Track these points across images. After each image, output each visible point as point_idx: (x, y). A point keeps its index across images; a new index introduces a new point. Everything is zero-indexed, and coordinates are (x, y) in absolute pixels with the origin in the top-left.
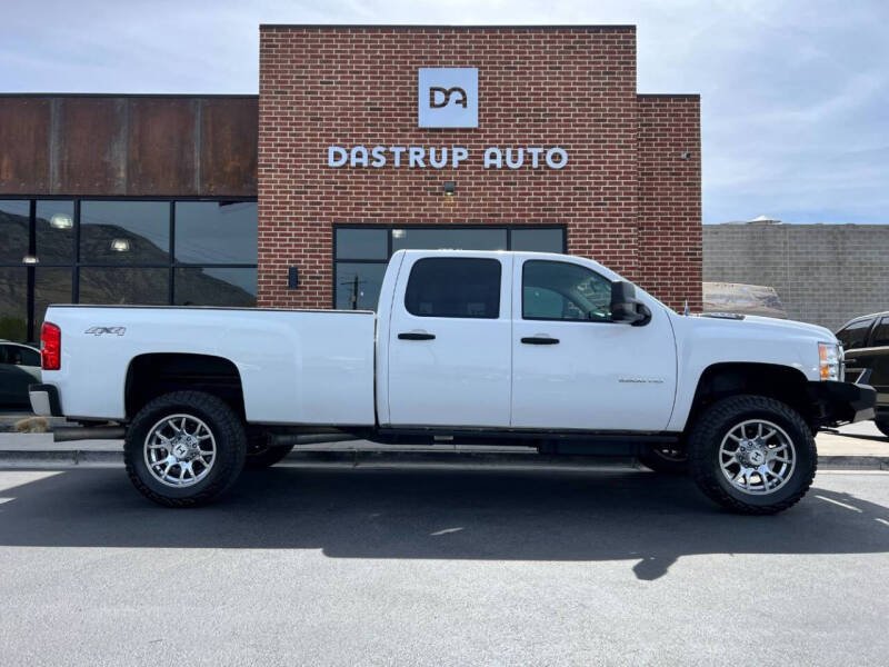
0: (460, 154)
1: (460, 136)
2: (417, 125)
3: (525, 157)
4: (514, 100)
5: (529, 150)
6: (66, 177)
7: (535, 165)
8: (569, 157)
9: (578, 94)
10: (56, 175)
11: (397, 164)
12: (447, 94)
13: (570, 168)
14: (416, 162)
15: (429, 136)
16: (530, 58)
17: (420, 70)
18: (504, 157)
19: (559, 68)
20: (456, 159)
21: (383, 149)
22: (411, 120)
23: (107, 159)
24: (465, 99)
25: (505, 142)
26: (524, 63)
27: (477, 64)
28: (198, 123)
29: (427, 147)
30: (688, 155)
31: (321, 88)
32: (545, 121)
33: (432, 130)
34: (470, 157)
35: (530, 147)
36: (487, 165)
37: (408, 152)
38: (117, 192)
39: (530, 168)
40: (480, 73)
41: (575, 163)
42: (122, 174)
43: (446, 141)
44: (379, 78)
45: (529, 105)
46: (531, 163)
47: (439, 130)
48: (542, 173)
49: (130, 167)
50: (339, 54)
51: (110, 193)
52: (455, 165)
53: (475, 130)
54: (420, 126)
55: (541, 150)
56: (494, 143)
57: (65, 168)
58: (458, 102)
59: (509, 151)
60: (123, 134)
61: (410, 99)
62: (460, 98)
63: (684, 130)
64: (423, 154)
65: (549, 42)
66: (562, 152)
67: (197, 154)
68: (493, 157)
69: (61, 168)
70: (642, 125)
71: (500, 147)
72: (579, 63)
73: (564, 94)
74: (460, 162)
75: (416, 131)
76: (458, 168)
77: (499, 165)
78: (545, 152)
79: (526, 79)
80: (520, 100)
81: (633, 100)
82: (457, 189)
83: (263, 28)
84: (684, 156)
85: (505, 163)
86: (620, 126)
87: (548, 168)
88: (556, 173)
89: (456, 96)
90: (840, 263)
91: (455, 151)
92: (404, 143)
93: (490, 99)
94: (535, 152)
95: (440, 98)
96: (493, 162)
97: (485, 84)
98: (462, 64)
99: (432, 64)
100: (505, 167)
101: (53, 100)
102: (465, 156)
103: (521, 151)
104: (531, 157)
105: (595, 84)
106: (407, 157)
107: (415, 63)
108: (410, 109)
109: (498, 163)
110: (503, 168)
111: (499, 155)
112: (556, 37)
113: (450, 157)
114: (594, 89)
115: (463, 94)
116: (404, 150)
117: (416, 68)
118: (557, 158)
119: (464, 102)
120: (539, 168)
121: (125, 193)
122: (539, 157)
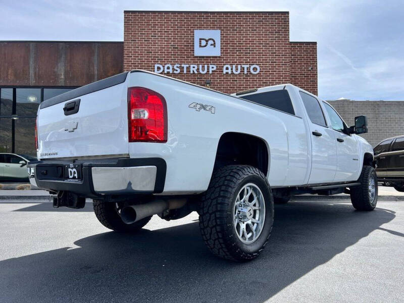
0: (213, 68)
1: (212, 60)
2: (194, 55)
3: (241, 69)
4: (236, 44)
5: (243, 66)
6: (37, 78)
7: (246, 72)
8: (260, 69)
9: (264, 42)
10: (33, 77)
11: (185, 72)
12: (207, 41)
13: (261, 74)
14: (193, 71)
15: (199, 60)
16: (243, 26)
17: (195, 31)
18: (232, 69)
19: (256, 30)
20: (211, 70)
21: (179, 66)
22: (191, 53)
23: (56, 70)
24: (215, 44)
25: (232, 62)
26: (241, 28)
27: (220, 28)
28: (96, 54)
29: (198, 65)
30: (312, 68)
31: (151, 39)
32: (249, 53)
33: (200, 57)
34: (217, 69)
35: (243, 64)
36: (224, 73)
37: (190, 67)
38: (60, 85)
39: (243, 74)
40: (221, 32)
41: (263, 71)
42: (62, 77)
43: (206, 62)
44: (176, 34)
45: (243, 46)
46: (244, 71)
47: (203, 57)
48: (249, 76)
49: (66, 73)
50: (159, 24)
51: (57, 85)
52: (211, 72)
53: (219, 57)
54: (195, 55)
55: (248, 66)
56: (227, 63)
57: (37, 74)
58: (211, 45)
59: (234, 66)
60: (63, 59)
61: (191, 43)
62: (213, 43)
63: (310, 57)
64: (196, 68)
65: (251, 19)
66: (258, 67)
67: (96, 68)
68: (227, 69)
69: (35, 73)
70: (292, 55)
71: (230, 65)
72: (265, 28)
73: (258, 42)
74: (213, 71)
75: (193, 57)
76: (212, 74)
77: (230, 73)
78: (250, 67)
79: (241, 35)
80: (239, 44)
81: (288, 44)
82: (212, 83)
83: (125, 12)
84: (310, 69)
85: (232, 71)
86: (282, 55)
87: (251, 74)
88: (254, 76)
89: (211, 42)
90: (377, 118)
91: (211, 66)
92: (188, 63)
93: (225, 44)
94: (245, 67)
95: (203, 43)
96: (227, 71)
97: (223, 37)
98: (213, 28)
99: (200, 28)
100: (232, 73)
101: (31, 44)
102: (215, 69)
103: (239, 66)
104: (244, 68)
105: (271, 37)
106: (189, 69)
107: (192, 27)
108: (191, 48)
109: (229, 71)
110: (231, 74)
111: (230, 68)
112: (254, 16)
113: (208, 69)
114: (271, 39)
115: (214, 41)
116: (188, 66)
117: (193, 30)
118: (255, 69)
119: (214, 45)
120: (247, 74)
121: (63, 85)
122: (247, 69)
